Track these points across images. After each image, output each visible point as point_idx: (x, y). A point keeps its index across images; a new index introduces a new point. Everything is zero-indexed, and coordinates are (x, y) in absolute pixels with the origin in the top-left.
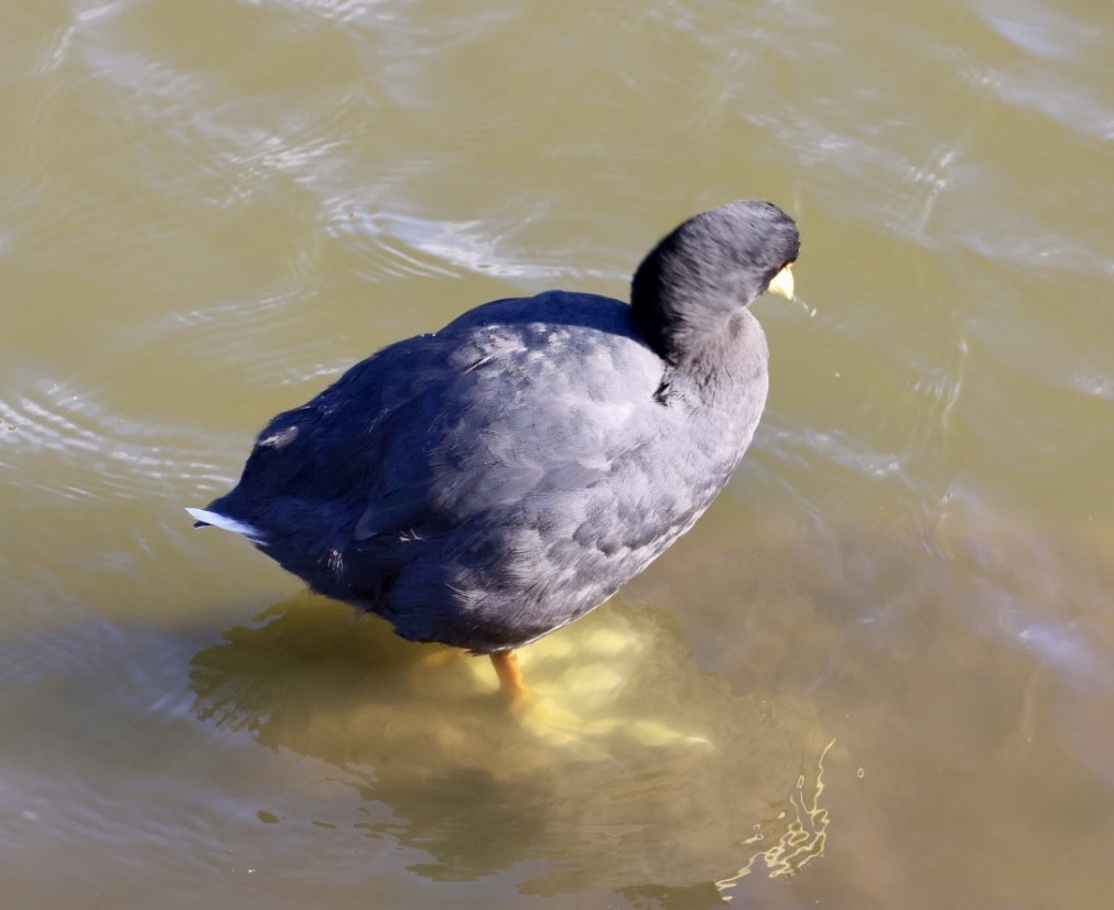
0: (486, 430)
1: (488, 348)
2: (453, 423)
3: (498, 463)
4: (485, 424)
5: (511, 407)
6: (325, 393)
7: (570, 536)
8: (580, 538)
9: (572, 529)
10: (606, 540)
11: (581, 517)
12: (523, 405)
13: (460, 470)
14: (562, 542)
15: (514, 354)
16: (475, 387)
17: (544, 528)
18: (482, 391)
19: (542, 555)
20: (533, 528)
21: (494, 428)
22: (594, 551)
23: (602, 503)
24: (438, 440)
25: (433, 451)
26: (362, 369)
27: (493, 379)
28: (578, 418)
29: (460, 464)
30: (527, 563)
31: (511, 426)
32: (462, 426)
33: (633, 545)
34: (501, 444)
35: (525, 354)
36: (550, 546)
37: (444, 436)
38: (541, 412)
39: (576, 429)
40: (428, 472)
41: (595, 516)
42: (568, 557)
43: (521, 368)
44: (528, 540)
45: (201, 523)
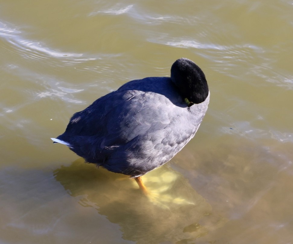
0: (135, 116)
1: (133, 93)
2: (126, 114)
3: (139, 124)
4: (134, 114)
5: (141, 109)
6: (88, 107)
7: (161, 142)
8: (164, 143)
9: (161, 140)
10: (171, 143)
11: (163, 137)
12: (145, 108)
13: (129, 127)
14: (158, 144)
15: (141, 94)
16: (131, 104)
17: (153, 140)
18: (133, 105)
19: (153, 148)
20: (150, 140)
21: (138, 115)
22: (167, 146)
23: (168, 132)
24: (122, 120)
25: (121, 123)
26: (98, 101)
27: (136, 102)
28: (160, 109)
29: (128, 126)
30: (148, 150)
31: (143, 114)
32: (128, 115)
33: (179, 143)
34: (139, 119)
35: (145, 94)
36: (155, 145)
37: (124, 118)
38: (150, 109)
39: (160, 113)
40: (120, 128)
41: (167, 137)
42: (160, 148)
43: (144, 98)
44: (148, 144)
45: (55, 142)
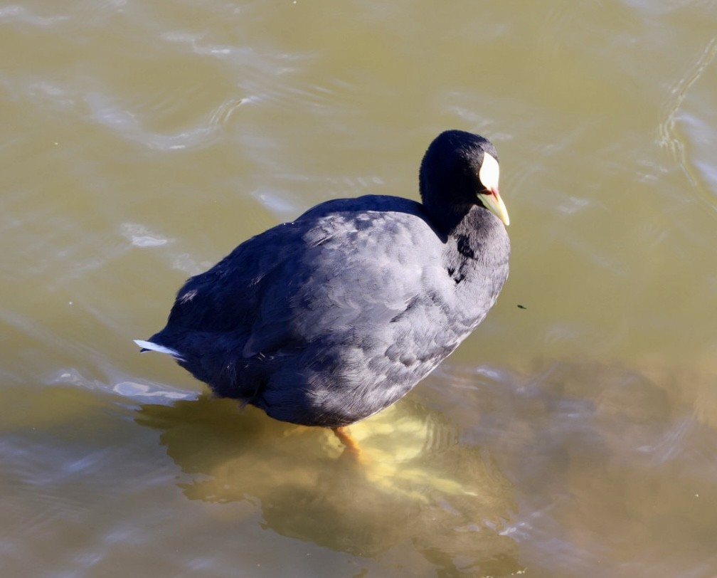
0: (327, 284)
1: (329, 230)
2: (305, 279)
3: (334, 305)
4: (326, 280)
5: (343, 268)
6: (220, 263)
7: (383, 353)
8: (390, 355)
9: (385, 349)
10: (406, 357)
11: (391, 342)
12: (353, 266)
13: (310, 309)
14: (377, 358)
15: (348, 234)
16: (321, 256)
17: (366, 348)
18: (325, 259)
19: (365, 365)
20: (359, 347)
21: (332, 283)
22: (398, 364)
23: (404, 332)
24: (296, 290)
25: (293, 299)
26: (245, 246)
27: (332, 250)
28: (388, 275)
29: (310, 306)
30: (354, 371)
31: (345, 281)
32: (311, 280)
33: (423, 360)
34: (336, 293)
35: (356, 233)
36: (370, 360)
37: (300, 288)
38: (363, 271)
39: (386, 282)
40: (290, 311)
41: (400, 341)
42: (381, 367)
43: (354, 242)
44: (356, 354)
45: (144, 350)
